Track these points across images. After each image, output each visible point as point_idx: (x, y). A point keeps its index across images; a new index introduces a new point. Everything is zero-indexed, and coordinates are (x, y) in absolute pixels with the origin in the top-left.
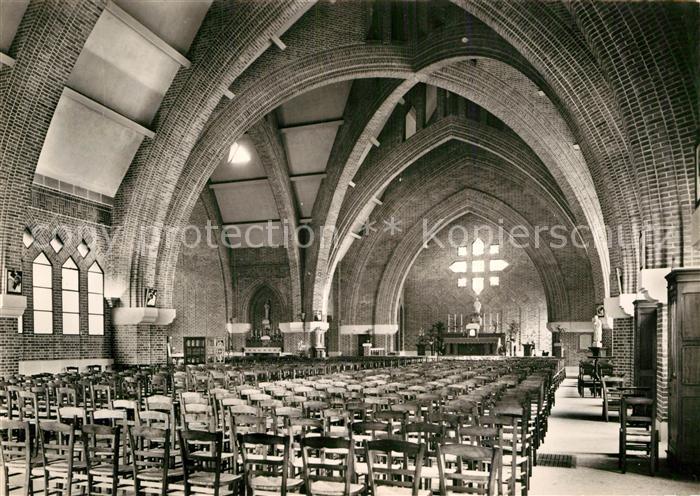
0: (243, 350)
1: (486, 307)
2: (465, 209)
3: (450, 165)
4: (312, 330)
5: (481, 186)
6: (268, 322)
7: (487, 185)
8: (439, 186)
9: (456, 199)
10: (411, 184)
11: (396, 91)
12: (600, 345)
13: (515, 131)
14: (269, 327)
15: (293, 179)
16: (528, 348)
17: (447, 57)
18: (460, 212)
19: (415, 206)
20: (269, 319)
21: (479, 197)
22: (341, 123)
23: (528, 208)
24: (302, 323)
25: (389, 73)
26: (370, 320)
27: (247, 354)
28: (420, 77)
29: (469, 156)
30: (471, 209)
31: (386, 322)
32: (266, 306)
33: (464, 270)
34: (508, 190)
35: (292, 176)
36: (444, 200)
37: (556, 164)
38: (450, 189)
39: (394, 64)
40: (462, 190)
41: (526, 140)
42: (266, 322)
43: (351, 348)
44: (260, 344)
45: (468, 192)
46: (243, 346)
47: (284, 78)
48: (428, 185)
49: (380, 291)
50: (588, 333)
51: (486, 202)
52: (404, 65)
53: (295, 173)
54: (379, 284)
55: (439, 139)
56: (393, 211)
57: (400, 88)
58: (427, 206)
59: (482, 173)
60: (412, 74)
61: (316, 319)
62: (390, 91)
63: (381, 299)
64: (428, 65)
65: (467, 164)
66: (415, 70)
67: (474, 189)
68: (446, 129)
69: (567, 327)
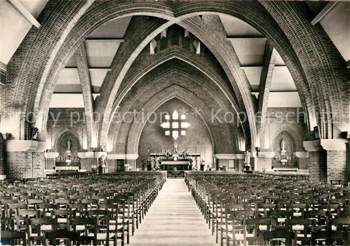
0: (54, 168)
1: (180, 146)
2: (174, 95)
3: (166, 72)
4: (99, 156)
5: (182, 84)
6: (70, 152)
7: (185, 84)
8: (160, 82)
9: (169, 90)
10: (146, 80)
11: (161, 26)
12: (249, 165)
13: (216, 56)
14: (70, 155)
15: (91, 70)
16: (202, 166)
17: (198, 11)
18: (171, 97)
19: (148, 91)
20: (70, 150)
21: (181, 90)
22: (123, 41)
23: (204, 97)
24: (93, 153)
25: (163, 15)
26: (124, 152)
27: (57, 171)
28: (177, 21)
29: (176, 68)
30: (176, 95)
31: (133, 153)
32: (69, 143)
33: (168, 127)
34: (195, 88)
35: (90, 67)
36: (163, 90)
37: (232, 75)
38: (166, 85)
39: (166, 11)
40: (172, 85)
41: (220, 62)
42: (69, 152)
43: (113, 167)
44: (65, 164)
45: (176, 87)
46: (54, 166)
47: (112, 7)
48: (155, 82)
49: (129, 136)
50: (232, 160)
51: (185, 93)
52: (170, 12)
53: (92, 66)
54: (129, 132)
55: (169, 57)
56: (137, 93)
57: (164, 25)
58: (154, 93)
59: (182, 78)
60: (174, 18)
61: (102, 151)
62: (159, 26)
63: (130, 140)
64: (185, 14)
65: (175, 72)
66: (176, 16)
67: (178, 85)
68: (173, 52)
69: (220, 156)
